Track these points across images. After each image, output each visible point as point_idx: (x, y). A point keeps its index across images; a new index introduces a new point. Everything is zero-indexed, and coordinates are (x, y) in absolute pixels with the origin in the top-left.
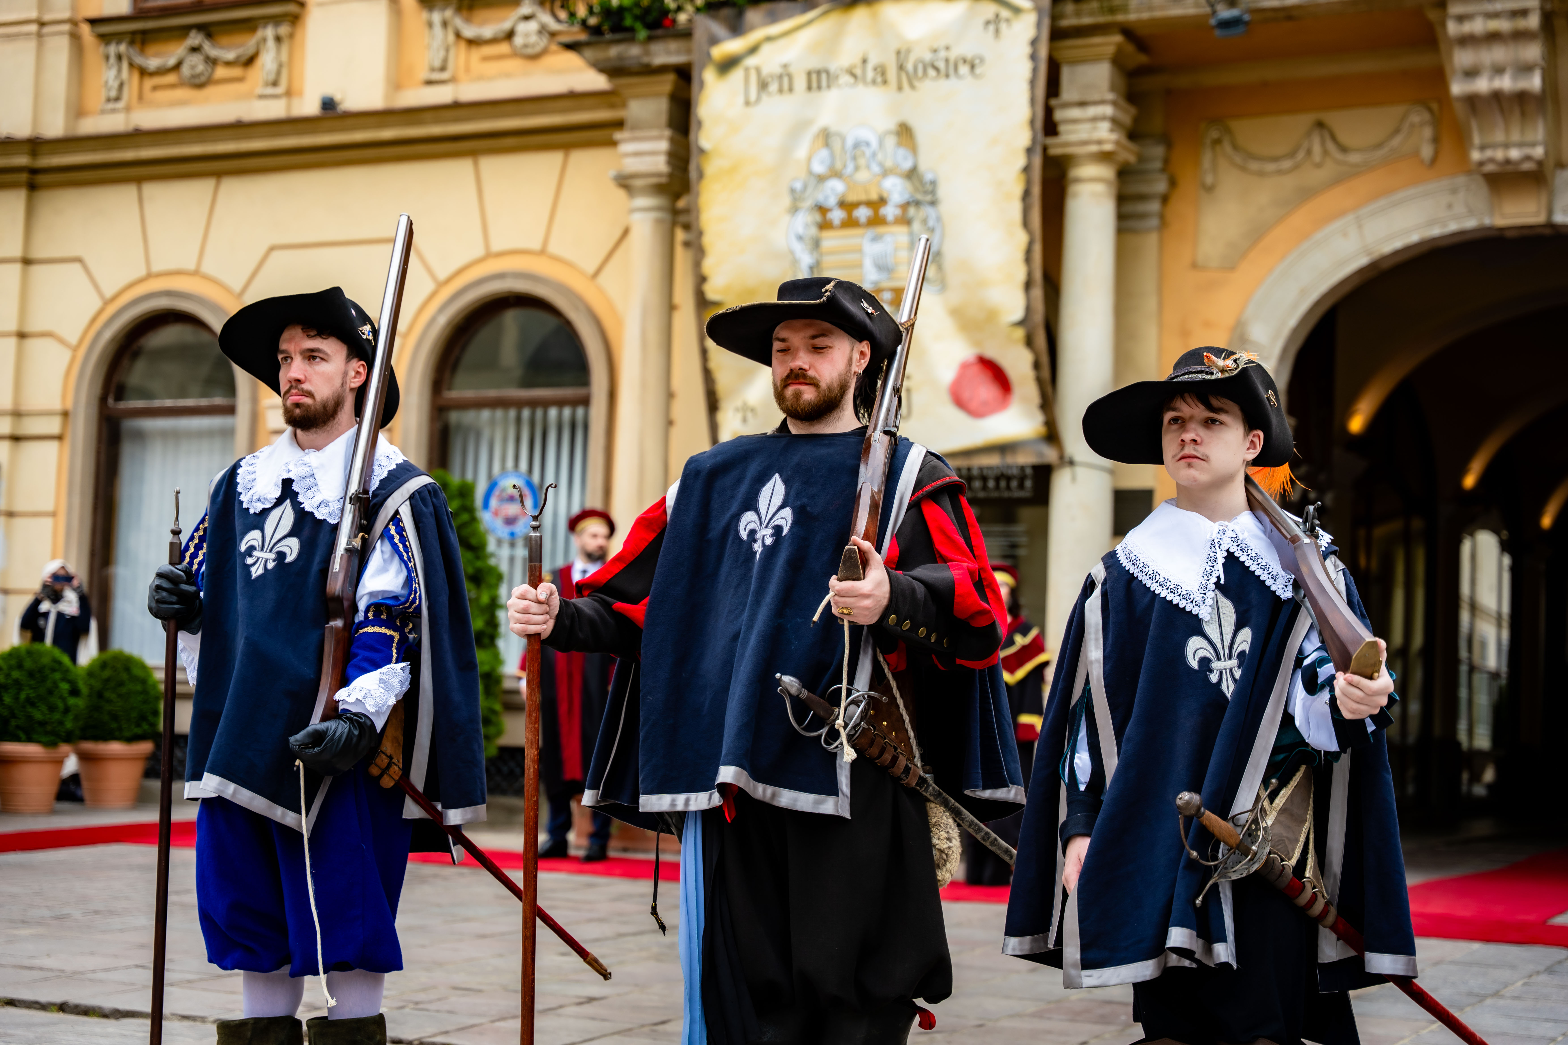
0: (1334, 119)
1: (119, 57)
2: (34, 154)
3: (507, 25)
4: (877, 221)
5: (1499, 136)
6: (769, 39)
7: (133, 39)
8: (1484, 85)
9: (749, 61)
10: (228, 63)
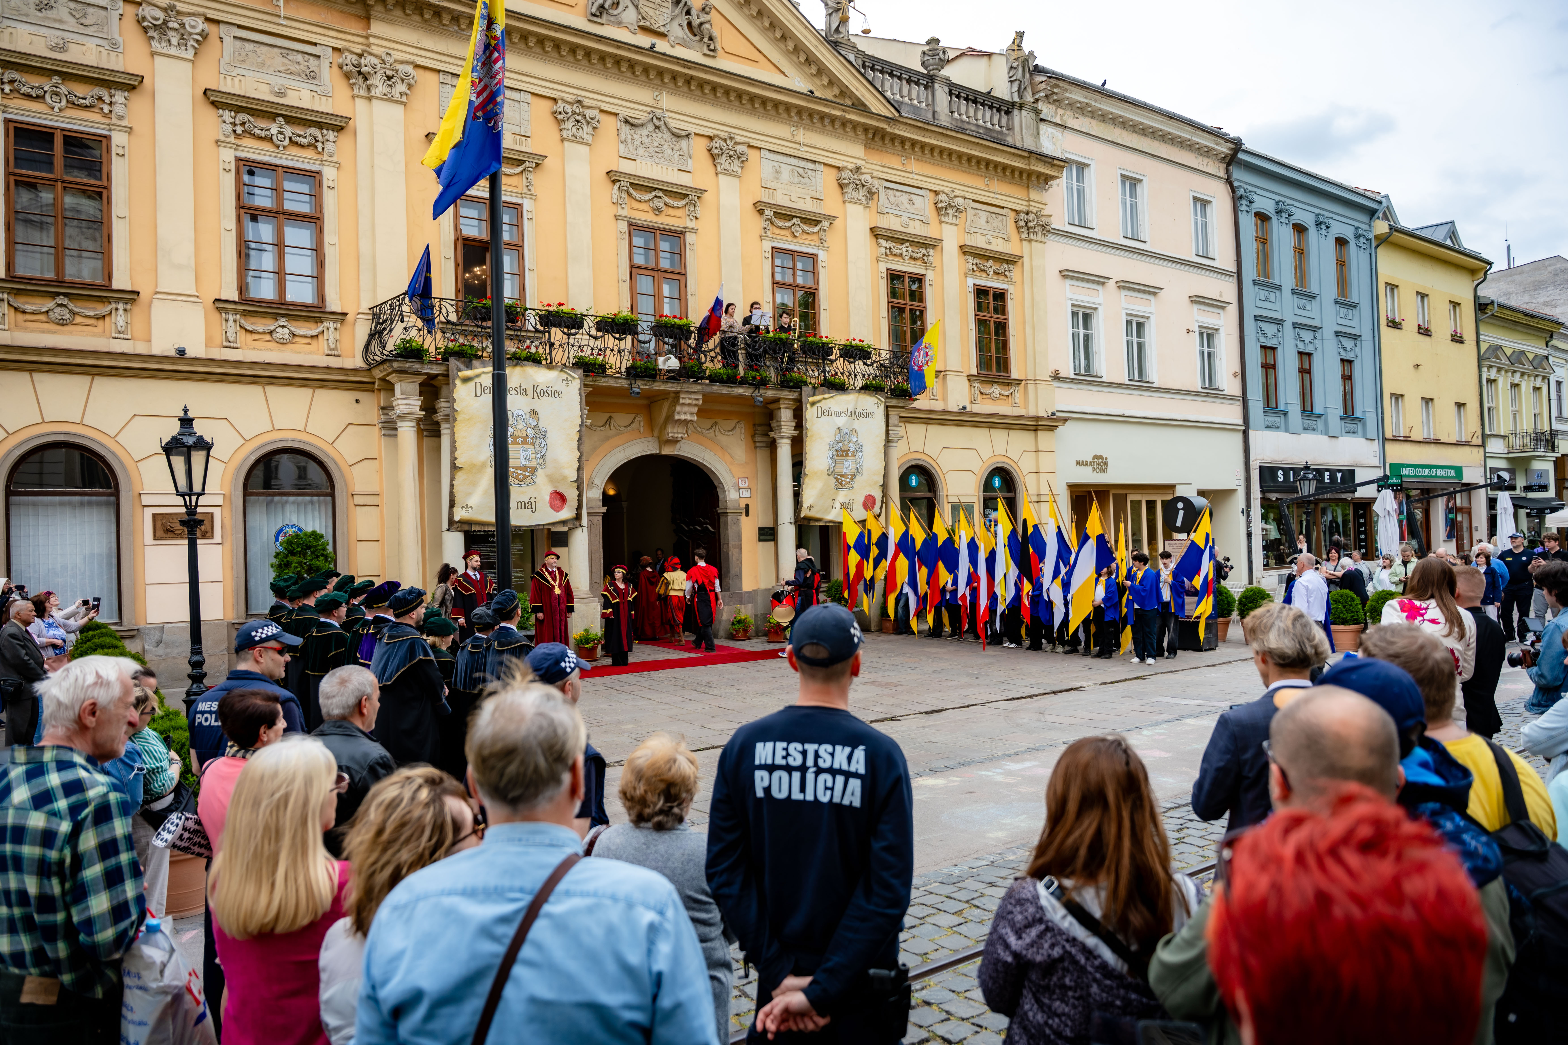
0: (615, 416)
1: (2, 300)
3: (272, 328)
4: (525, 443)
5: (676, 431)
6: (484, 373)
7: (11, 291)
8: (683, 417)
9: (476, 380)
10: (87, 317)
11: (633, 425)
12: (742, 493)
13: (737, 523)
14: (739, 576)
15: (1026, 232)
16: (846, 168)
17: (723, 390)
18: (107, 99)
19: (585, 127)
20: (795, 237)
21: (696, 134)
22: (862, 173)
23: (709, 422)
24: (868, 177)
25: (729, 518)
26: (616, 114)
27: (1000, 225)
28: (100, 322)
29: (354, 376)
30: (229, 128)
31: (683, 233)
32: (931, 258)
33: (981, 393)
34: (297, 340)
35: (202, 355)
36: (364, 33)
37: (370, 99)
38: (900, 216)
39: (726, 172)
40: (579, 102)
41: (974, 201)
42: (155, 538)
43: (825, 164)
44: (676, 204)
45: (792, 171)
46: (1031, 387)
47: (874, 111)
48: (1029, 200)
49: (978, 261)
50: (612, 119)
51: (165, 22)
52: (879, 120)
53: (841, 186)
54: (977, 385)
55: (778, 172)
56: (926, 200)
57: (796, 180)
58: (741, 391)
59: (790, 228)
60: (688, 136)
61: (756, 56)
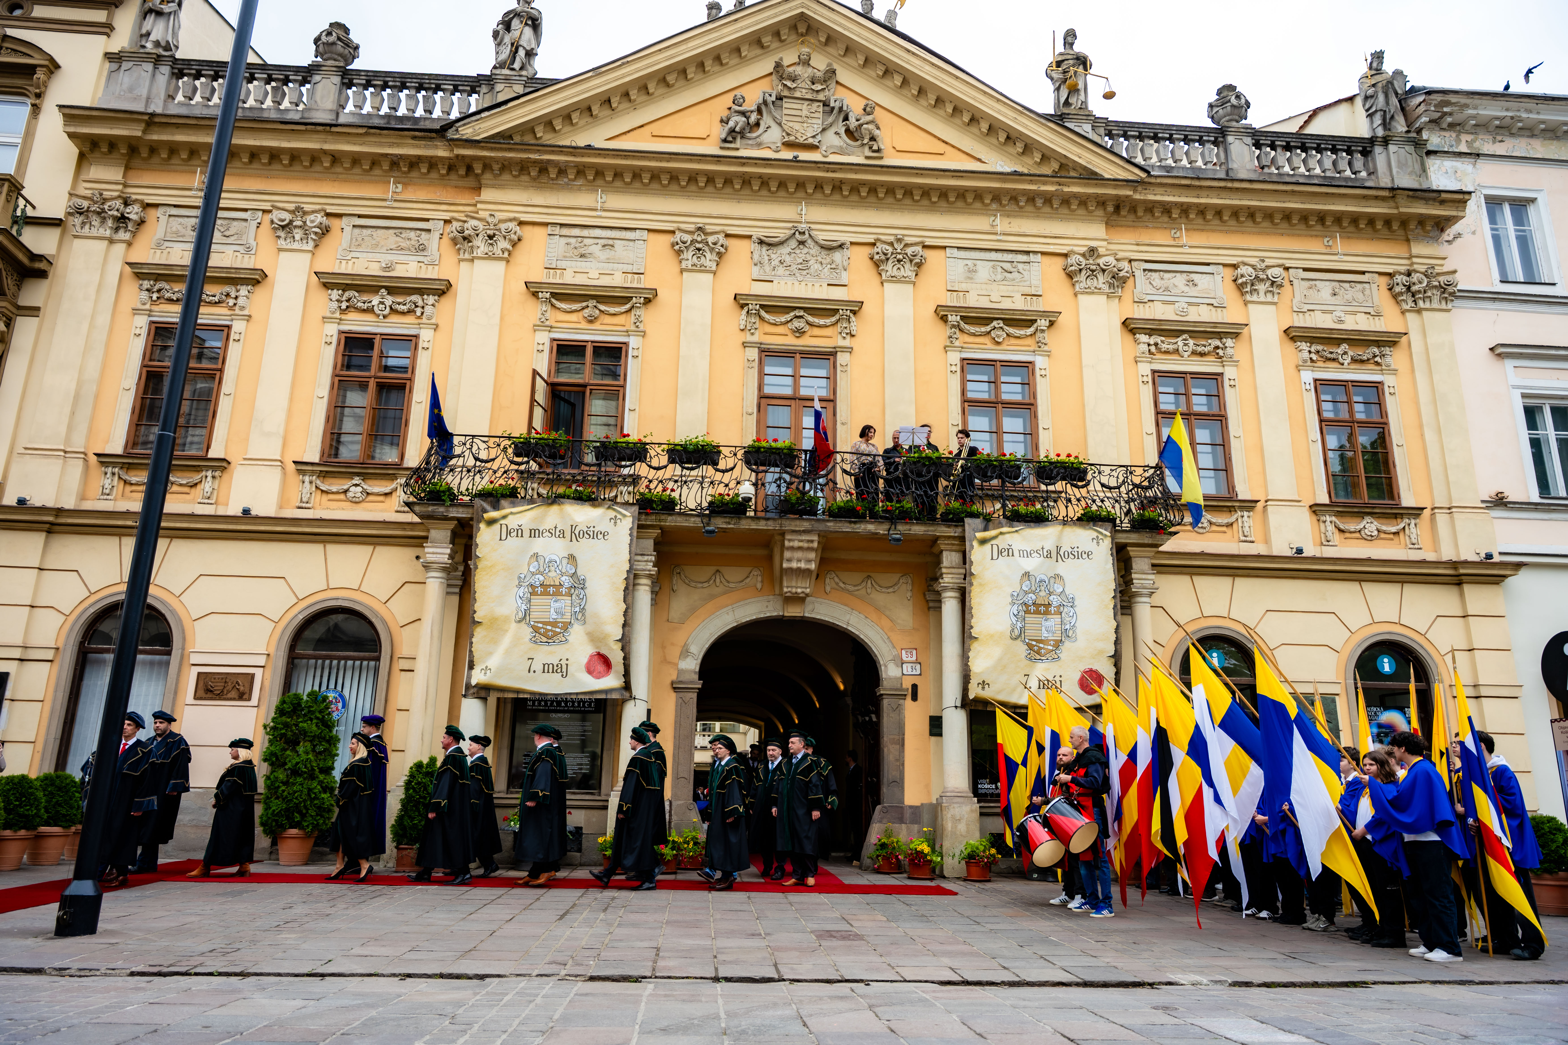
0: (724, 569)
1: (113, 474)
2: (57, 516)
3: (345, 487)
4: (557, 593)
5: (794, 584)
6: (512, 513)
7: (123, 466)
8: (794, 565)
9: (502, 522)
10: (181, 485)
11: (748, 580)
12: (907, 669)
13: (899, 709)
14: (899, 783)
15: (1410, 300)
16: (1073, 252)
17: (845, 527)
18: (233, 295)
19: (708, 255)
20: (998, 343)
21: (852, 243)
22: (1099, 256)
23: (857, 577)
24: (1111, 260)
25: (885, 702)
26: (750, 237)
27: (1360, 296)
28: (193, 490)
29: (412, 530)
30: (335, 305)
31: (834, 354)
32: (1229, 351)
33: (1341, 531)
34: (371, 498)
35: (273, 515)
36: (473, 202)
37: (472, 260)
38: (1173, 303)
39: (894, 279)
40: (700, 229)
41: (1305, 270)
42: (196, 698)
43: (1043, 253)
44: (822, 322)
45: (993, 267)
46: (1442, 518)
47: (1107, 176)
48: (1411, 257)
49: (1320, 348)
50: (745, 243)
51: (291, 222)
52: (1116, 187)
53: (1070, 276)
54: (1328, 518)
55: (972, 271)
56: (1218, 278)
57: (999, 277)
58: (871, 527)
59: (989, 333)
60: (841, 246)
61: (941, 148)
